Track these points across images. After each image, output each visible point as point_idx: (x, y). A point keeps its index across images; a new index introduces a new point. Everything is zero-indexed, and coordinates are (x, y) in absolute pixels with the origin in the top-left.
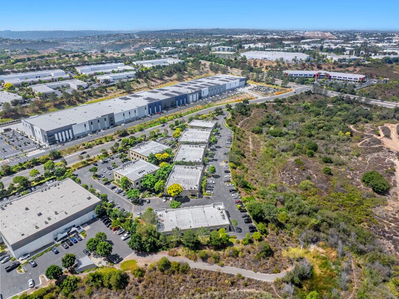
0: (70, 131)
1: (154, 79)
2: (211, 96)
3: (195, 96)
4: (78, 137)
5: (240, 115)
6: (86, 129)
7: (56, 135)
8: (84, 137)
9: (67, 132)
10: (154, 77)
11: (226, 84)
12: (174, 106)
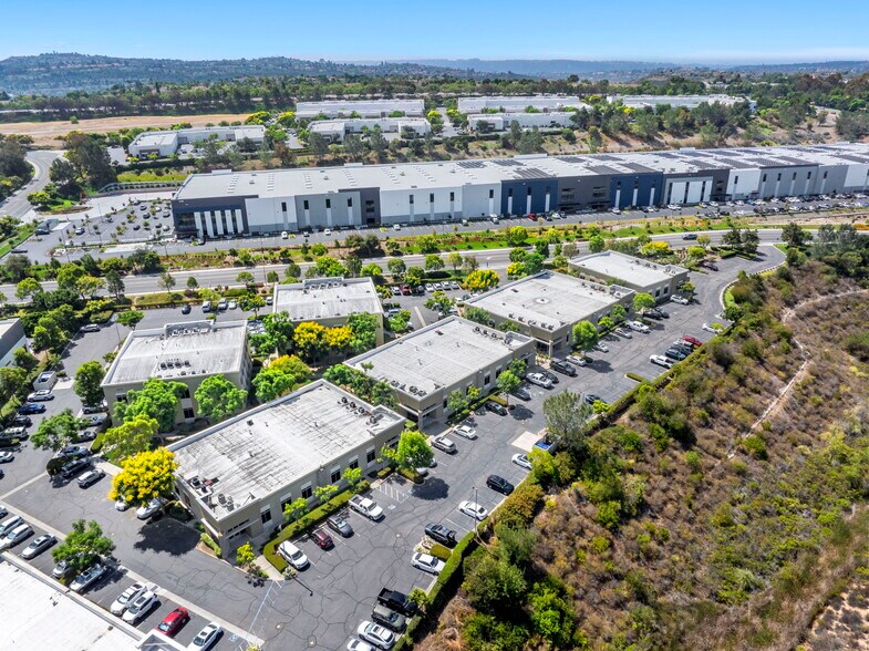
0: (238, 212)
1: (623, 137)
2: (767, 199)
3: (696, 186)
4: (256, 235)
5: (827, 272)
6: (285, 218)
7: (197, 215)
8: (271, 235)
9: (228, 212)
10: (627, 132)
11: (846, 167)
12: (600, 205)
